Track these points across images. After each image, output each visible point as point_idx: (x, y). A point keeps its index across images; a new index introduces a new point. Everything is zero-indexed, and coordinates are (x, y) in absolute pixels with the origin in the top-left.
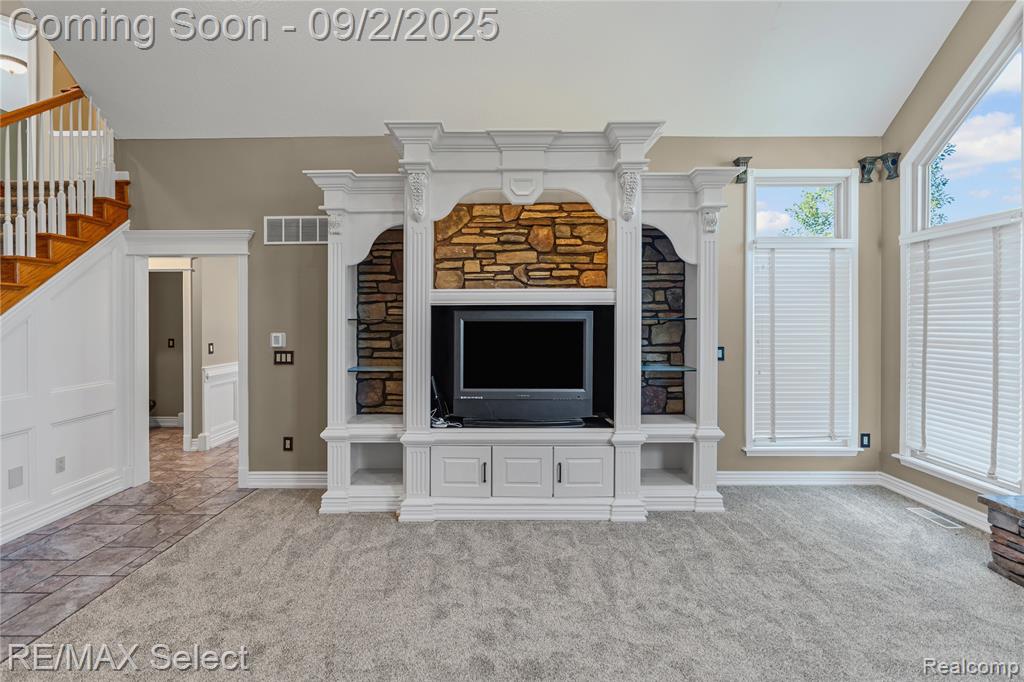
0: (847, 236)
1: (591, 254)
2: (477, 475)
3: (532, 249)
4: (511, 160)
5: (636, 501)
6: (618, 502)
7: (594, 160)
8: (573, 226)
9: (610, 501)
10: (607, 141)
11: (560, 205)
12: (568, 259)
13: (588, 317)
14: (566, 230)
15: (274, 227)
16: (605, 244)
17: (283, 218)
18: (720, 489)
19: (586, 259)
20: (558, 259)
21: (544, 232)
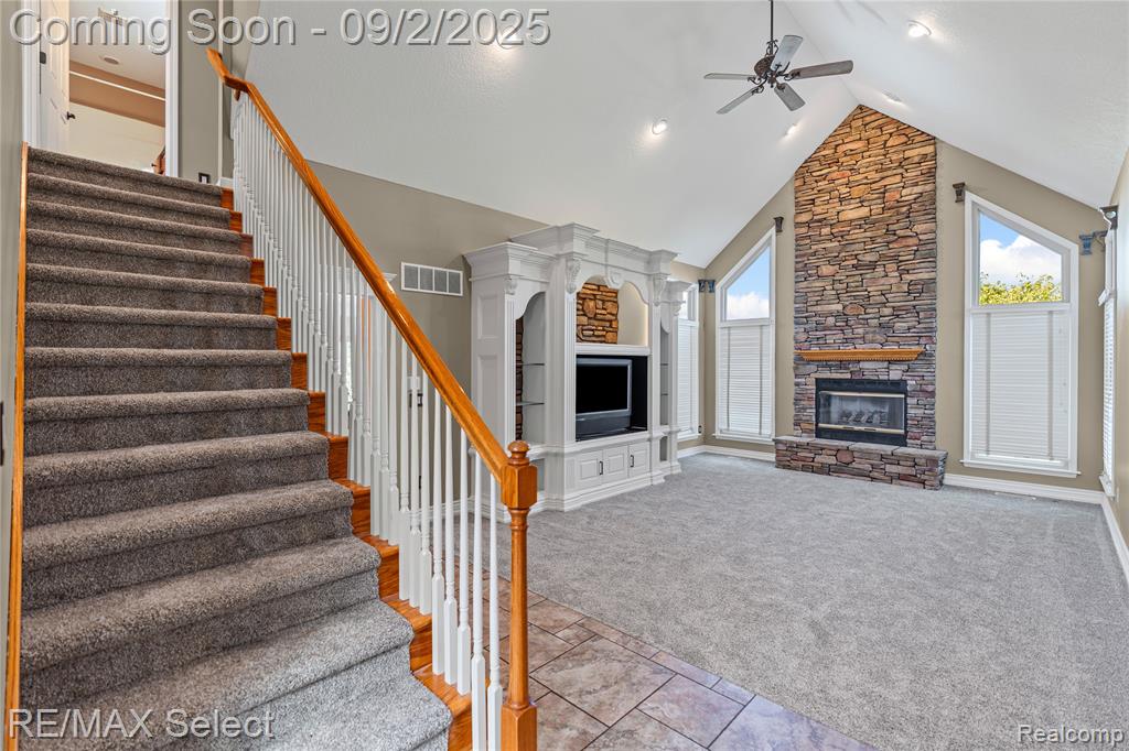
0: (694, 320)
1: (611, 321)
2: (595, 471)
3: (585, 315)
4: (613, 259)
5: (659, 473)
6: (654, 473)
7: (640, 266)
8: (603, 301)
9: (649, 474)
10: (652, 258)
11: (599, 286)
12: (601, 323)
13: (628, 363)
14: (600, 302)
15: (411, 273)
16: (616, 315)
17: (419, 266)
18: (679, 460)
19: (608, 324)
20: (596, 323)
21: (592, 304)
